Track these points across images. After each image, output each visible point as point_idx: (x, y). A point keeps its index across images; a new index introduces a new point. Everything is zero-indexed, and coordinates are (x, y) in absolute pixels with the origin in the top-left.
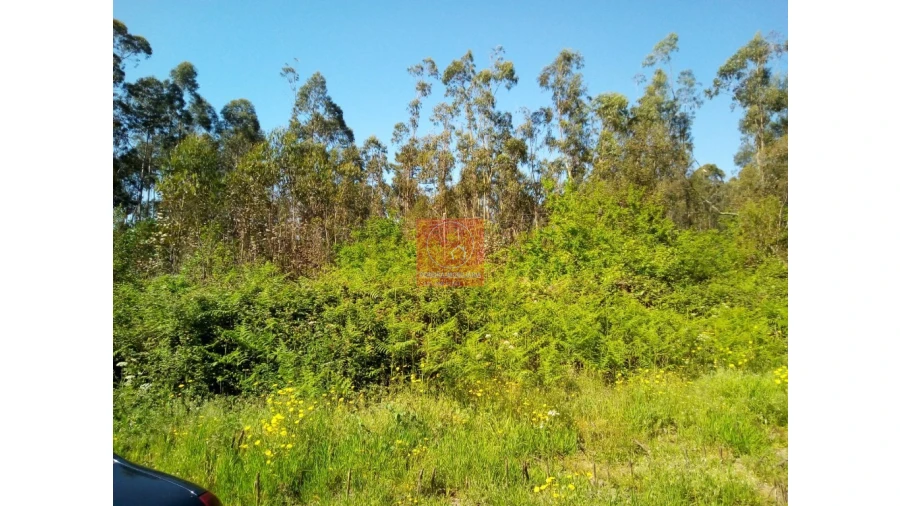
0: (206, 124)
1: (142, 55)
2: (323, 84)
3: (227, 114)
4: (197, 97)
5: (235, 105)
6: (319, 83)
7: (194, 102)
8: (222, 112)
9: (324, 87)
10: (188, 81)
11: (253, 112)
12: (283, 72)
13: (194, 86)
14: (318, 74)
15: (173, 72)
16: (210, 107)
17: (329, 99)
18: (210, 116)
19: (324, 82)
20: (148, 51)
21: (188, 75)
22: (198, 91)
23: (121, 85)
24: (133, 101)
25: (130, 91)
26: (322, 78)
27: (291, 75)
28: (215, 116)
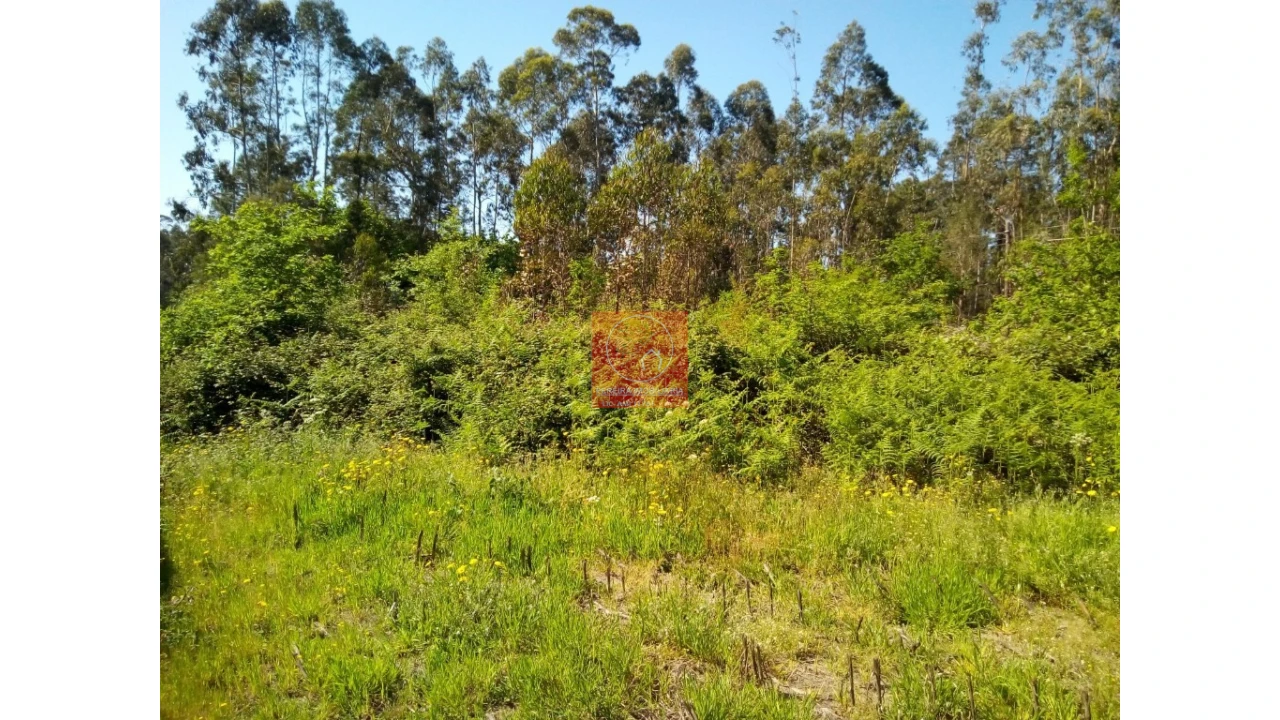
0: (707, 123)
1: (632, 47)
2: (860, 39)
3: (734, 106)
4: (697, 89)
5: (743, 90)
6: (856, 37)
7: (694, 97)
8: (728, 104)
9: (862, 42)
10: (685, 71)
11: (765, 97)
12: (777, 36)
13: (693, 74)
14: (854, 24)
15: (667, 61)
16: (713, 100)
17: (869, 58)
18: (712, 113)
19: (862, 35)
20: (637, 41)
21: (684, 62)
22: (698, 82)
23: (610, 90)
24: (625, 109)
25: (619, 97)
26: (860, 29)
27: (788, 37)
28: (718, 112)
